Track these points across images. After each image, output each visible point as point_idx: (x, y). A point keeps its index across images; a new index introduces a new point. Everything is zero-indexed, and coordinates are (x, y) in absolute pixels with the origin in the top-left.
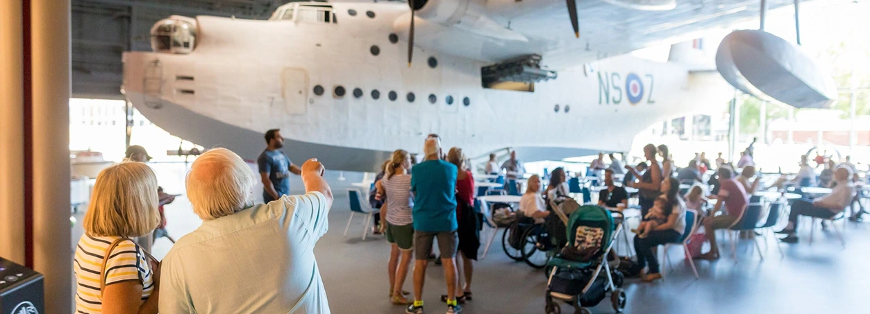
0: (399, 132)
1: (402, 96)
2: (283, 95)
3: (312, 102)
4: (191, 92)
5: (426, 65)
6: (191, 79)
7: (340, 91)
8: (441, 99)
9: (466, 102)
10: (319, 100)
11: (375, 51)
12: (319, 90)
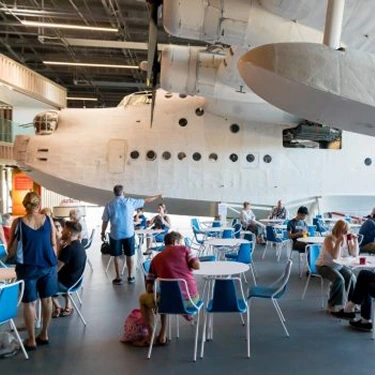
0: (202, 185)
1: (205, 156)
2: (107, 159)
3: (129, 163)
4: (45, 159)
5: (229, 131)
6: (46, 150)
7: (151, 155)
8: (242, 158)
9: (267, 159)
10: (134, 161)
11: (183, 122)
12: (135, 155)
